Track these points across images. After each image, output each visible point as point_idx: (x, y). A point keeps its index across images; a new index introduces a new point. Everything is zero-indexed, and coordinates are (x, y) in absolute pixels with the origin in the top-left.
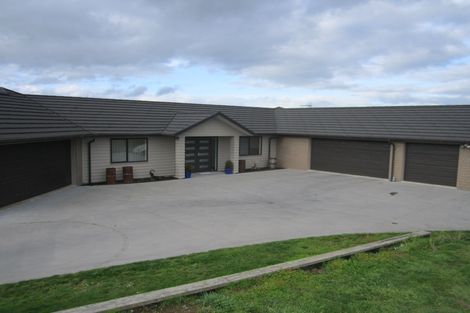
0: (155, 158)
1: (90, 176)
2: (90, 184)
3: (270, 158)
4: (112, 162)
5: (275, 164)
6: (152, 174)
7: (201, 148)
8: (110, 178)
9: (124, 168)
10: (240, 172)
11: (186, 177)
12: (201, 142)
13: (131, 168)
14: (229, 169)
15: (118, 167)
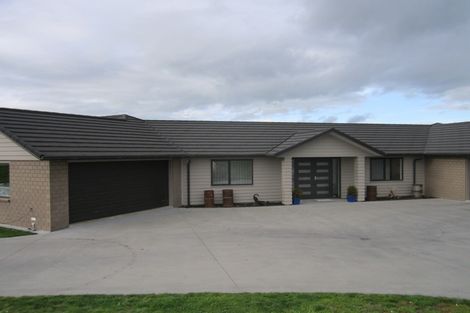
0: (261, 182)
1: (189, 199)
2: (189, 206)
3: (414, 184)
4: (212, 185)
5: (421, 191)
6: (255, 199)
7: (319, 171)
8: (209, 201)
9: (224, 191)
10: (367, 199)
11: (294, 203)
12: (319, 164)
13: (231, 191)
14: (352, 196)
15: (218, 191)
